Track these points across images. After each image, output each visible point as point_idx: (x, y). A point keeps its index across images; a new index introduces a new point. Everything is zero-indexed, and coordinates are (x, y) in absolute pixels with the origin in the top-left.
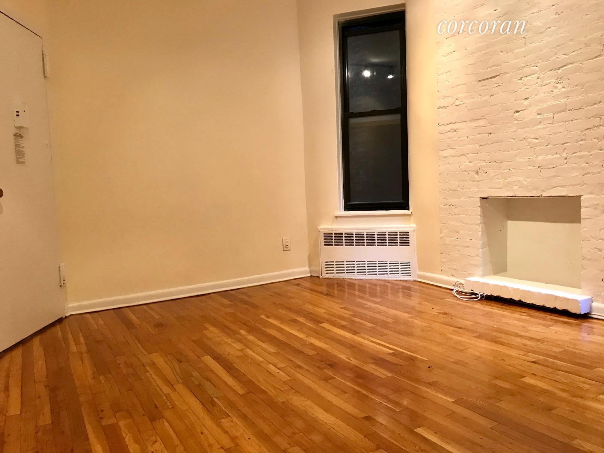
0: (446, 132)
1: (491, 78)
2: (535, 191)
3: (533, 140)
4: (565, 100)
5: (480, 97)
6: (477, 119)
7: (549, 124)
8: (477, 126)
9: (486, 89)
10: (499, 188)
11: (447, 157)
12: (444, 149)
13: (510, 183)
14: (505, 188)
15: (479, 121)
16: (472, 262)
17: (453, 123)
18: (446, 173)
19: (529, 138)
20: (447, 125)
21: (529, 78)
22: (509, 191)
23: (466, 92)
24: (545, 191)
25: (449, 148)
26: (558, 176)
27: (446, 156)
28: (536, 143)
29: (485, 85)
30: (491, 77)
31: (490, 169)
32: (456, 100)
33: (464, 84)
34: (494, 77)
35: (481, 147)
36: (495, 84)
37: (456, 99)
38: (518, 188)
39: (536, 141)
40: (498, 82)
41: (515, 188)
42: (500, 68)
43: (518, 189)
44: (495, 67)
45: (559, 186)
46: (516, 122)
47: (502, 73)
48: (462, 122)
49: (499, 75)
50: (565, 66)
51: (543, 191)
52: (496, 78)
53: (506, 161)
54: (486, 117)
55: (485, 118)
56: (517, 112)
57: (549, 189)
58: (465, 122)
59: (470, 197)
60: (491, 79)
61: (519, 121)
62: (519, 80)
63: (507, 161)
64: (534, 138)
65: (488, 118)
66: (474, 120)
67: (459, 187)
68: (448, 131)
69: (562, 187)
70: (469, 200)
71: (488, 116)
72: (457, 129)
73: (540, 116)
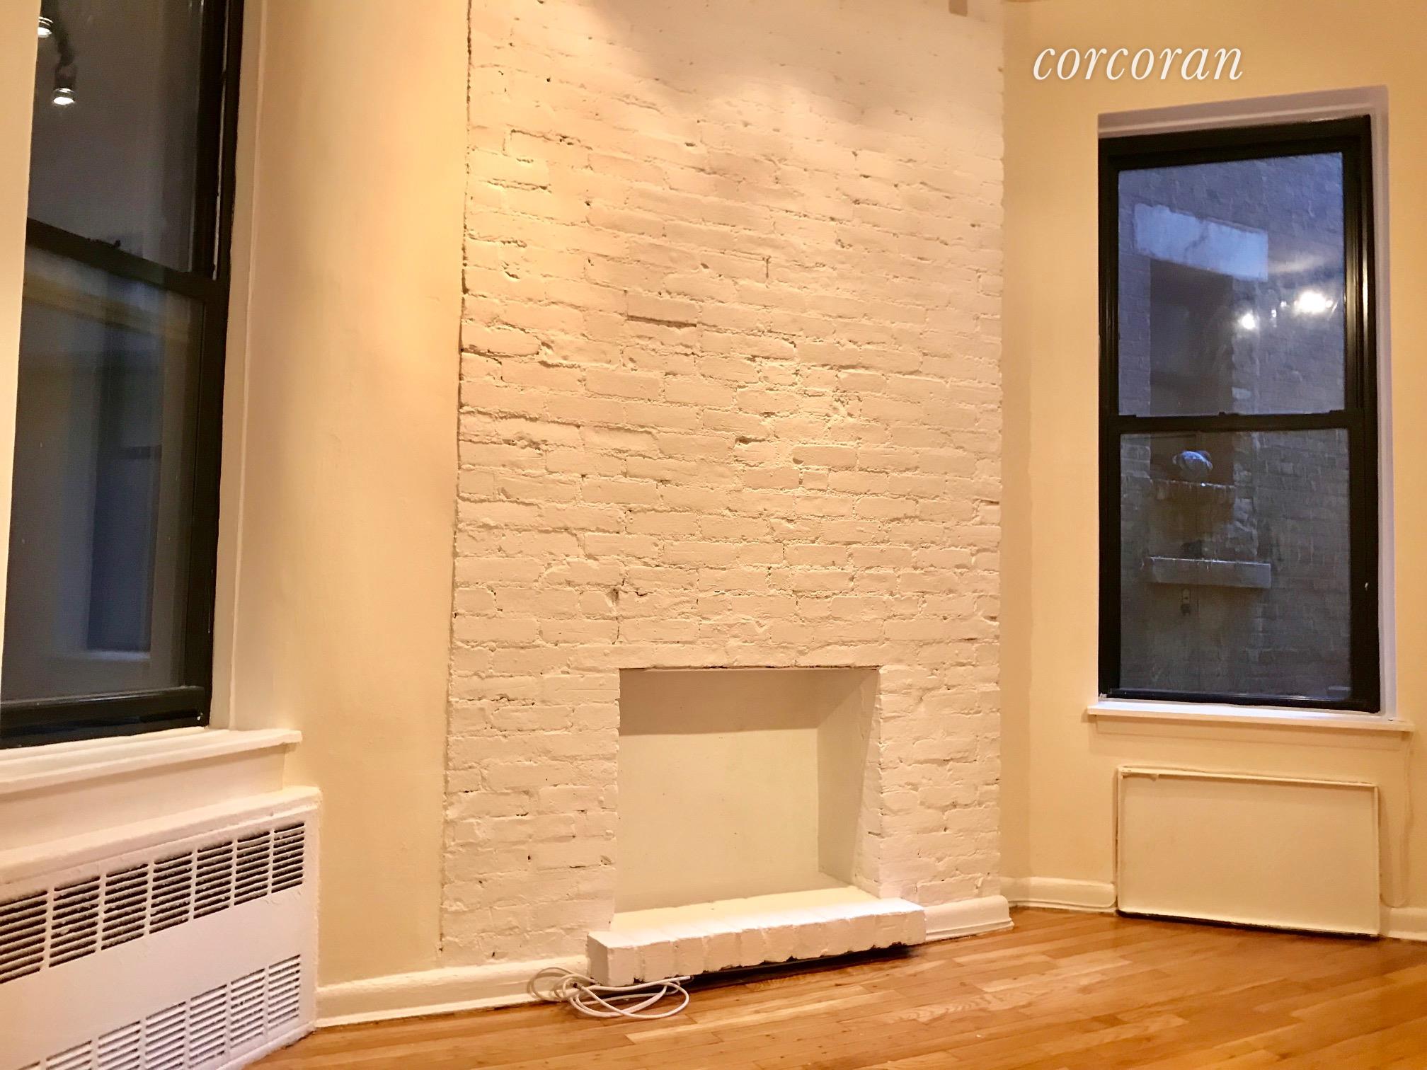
0: (494, 439)
1: (669, 324)
2: (782, 652)
3: (783, 521)
4: (854, 444)
5: (631, 365)
6: (619, 429)
7: (820, 490)
8: (620, 451)
9: (654, 350)
10: (686, 642)
11: (496, 527)
12: (483, 497)
13: (719, 630)
14: (703, 643)
15: (629, 435)
16: (585, 887)
17: (526, 419)
18: (491, 583)
19: (772, 515)
20: (502, 418)
21: (776, 364)
22: (714, 650)
23: (584, 335)
24: (806, 653)
25: (502, 497)
26: (835, 619)
27: (492, 523)
28: (790, 532)
29: (650, 338)
30: (669, 322)
31: (658, 586)
32: (542, 347)
33: (577, 307)
34: (680, 325)
35: (631, 515)
36: (681, 344)
37: (543, 344)
38: (741, 643)
39: (791, 526)
40: (689, 344)
41: (733, 642)
42: (701, 307)
43: (740, 647)
44: (686, 300)
45: (836, 643)
46: (740, 467)
47: (704, 324)
48: (564, 423)
49: (695, 325)
50: (853, 367)
51: (802, 653)
52: (685, 330)
53: (707, 567)
54: (654, 431)
55: (650, 433)
56: (744, 440)
57: (814, 649)
58: (576, 428)
59: (589, 670)
60: (668, 326)
61: (747, 464)
62: (749, 359)
63: (712, 568)
64: (783, 519)
65: (658, 436)
66: (608, 427)
67: (541, 632)
68: (508, 442)
69: (844, 643)
70: (582, 680)
71: (658, 428)
72: (544, 442)
73: (800, 466)
